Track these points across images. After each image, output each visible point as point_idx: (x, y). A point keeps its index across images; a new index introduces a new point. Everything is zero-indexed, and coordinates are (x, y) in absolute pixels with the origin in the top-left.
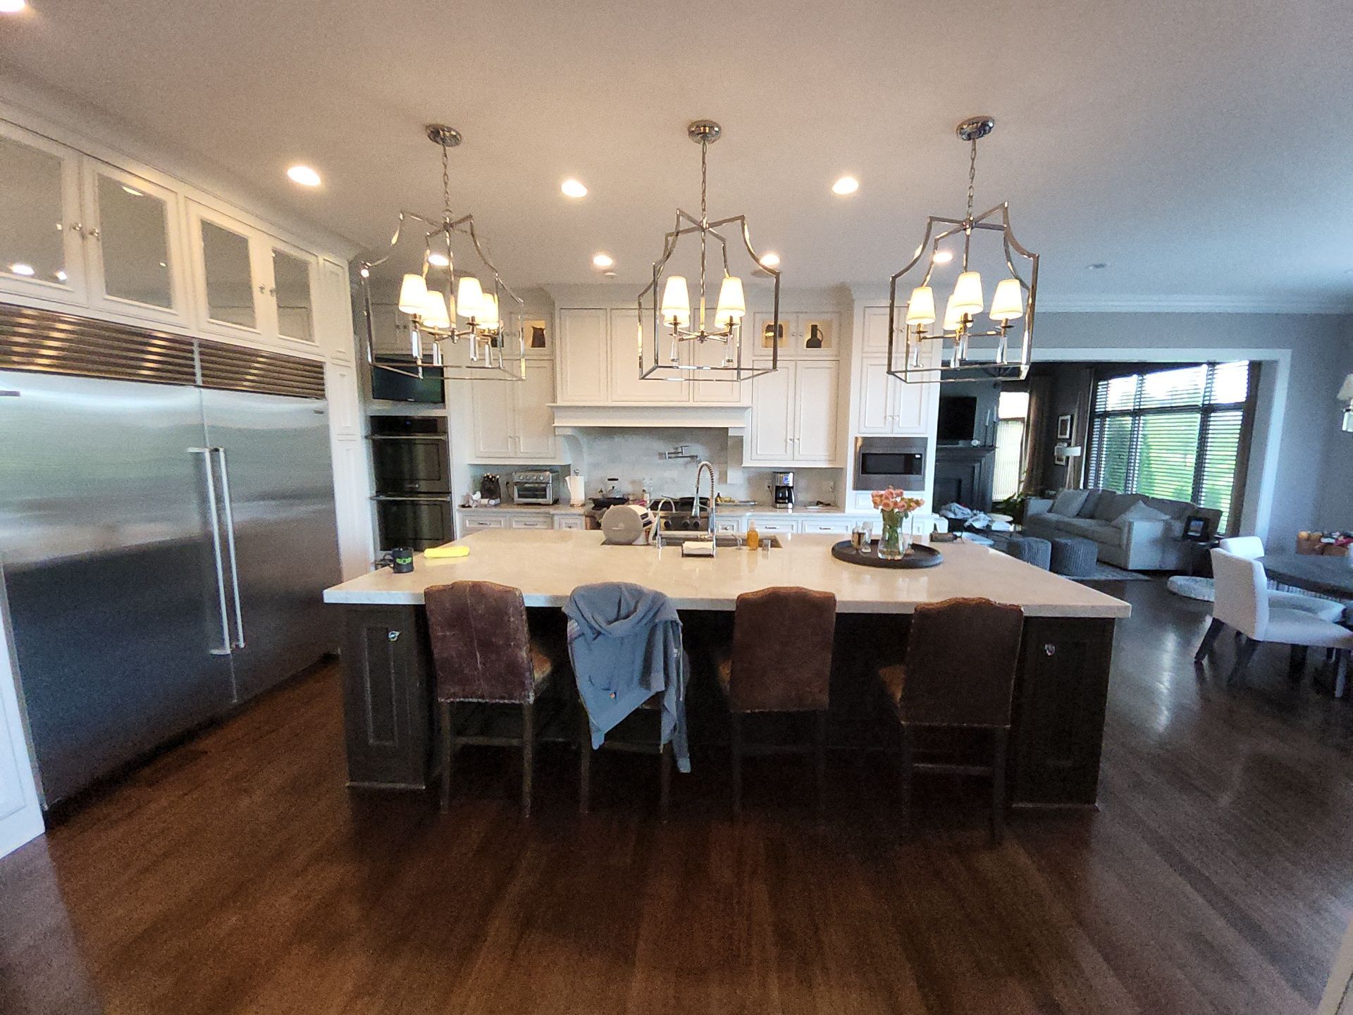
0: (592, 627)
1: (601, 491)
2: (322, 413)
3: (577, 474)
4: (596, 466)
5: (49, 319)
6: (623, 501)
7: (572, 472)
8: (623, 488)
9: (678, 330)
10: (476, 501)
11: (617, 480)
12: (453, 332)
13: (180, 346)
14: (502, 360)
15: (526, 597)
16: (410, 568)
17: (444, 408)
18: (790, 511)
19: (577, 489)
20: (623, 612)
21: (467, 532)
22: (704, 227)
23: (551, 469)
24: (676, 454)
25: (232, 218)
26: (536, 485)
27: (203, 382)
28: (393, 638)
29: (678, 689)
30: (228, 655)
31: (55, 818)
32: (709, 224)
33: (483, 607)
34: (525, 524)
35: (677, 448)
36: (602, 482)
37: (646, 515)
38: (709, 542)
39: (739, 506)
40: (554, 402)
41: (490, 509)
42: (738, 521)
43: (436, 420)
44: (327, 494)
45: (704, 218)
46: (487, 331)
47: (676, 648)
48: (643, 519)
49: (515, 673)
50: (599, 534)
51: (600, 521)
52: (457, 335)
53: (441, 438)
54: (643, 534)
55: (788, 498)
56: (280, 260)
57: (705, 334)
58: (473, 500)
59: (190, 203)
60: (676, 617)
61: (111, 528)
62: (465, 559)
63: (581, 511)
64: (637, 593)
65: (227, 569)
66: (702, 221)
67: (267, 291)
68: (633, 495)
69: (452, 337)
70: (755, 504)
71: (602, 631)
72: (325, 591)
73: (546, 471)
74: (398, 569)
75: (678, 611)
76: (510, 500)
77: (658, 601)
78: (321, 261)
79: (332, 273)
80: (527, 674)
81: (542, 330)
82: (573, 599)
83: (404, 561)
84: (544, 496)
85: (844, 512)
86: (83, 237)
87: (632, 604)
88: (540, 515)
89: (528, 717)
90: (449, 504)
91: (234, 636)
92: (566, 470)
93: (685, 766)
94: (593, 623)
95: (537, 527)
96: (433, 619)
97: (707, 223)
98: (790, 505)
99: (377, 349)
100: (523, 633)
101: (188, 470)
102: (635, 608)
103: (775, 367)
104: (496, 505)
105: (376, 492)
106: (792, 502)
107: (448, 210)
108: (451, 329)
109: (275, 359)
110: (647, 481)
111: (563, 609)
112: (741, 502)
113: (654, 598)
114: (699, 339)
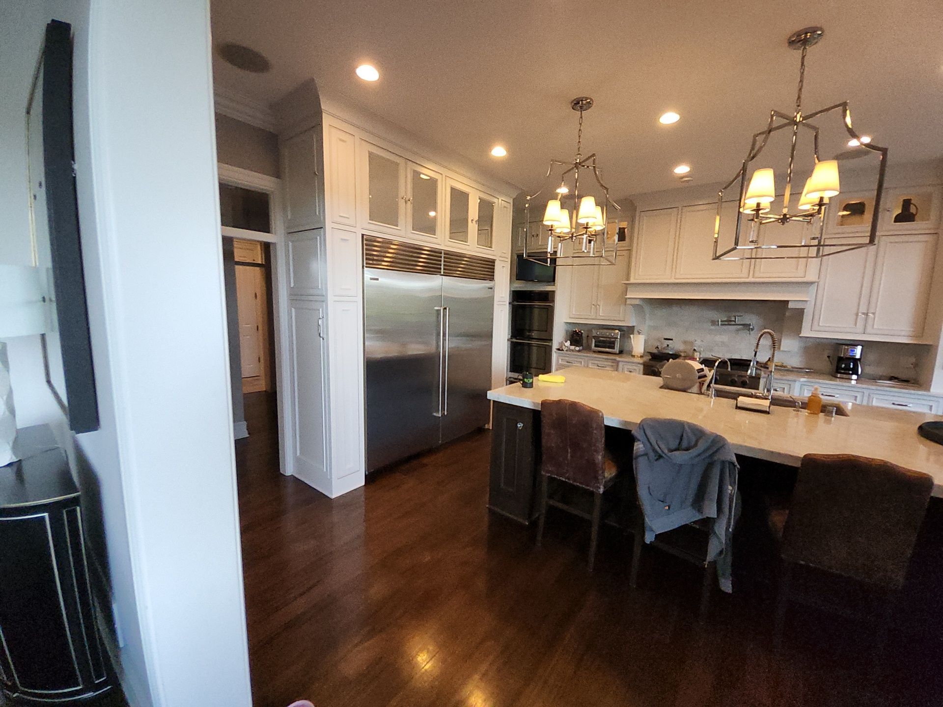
0: (654, 450)
1: (657, 347)
2: (491, 288)
3: (639, 333)
4: (655, 328)
5: (388, 243)
6: (675, 356)
7: (635, 331)
8: (677, 346)
9: (761, 215)
10: (567, 347)
11: (672, 340)
12: (572, 234)
13: (435, 254)
14: (605, 251)
15: (606, 418)
16: (531, 385)
17: (554, 285)
18: (853, 382)
19: (638, 344)
20: (685, 444)
21: (560, 367)
22: (798, 120)
23: (620, 328)
24: (728, 322)
25: (463, 184)
26: (608, 339)
27: (444, 272)
28: (520, 427)
29: (729, 519)
30: (440, 417)
31: (370, 478)
32: (803, 117)
33: (576, 419)
34: (598, 366)
35: (730, 317)
36: (659, 340)
37: (702, 370)
38: (765, 401)
39: (792, 371)
40: (628, 280)
41: (575, 353)
42: (790, 385)
43: (548, 293)
44: (489, 336)
45: (798, 113)
46: (594, 232)
47: (731, 485)
48: (698, 372)
49: (592, 471)
50: (659, 380)
51: (660, 370)
52: (575, 236)
53: (551, 304)
54: (697, 385)
55: (852, 370)
56: (482, 202)
57: (788, 216)
58: (565, 346)
59: (447, 178)
60: (734, 459)
61: (404, 345)
62: (562, 385)
63: (641, 361)
64: (699, 433)
65: (444, 372)
66: (796, 117)
67: (474, 222)
68: (685, 352)
69: (572, 237)
70: (810, 371)
71: (664, 455)
72: (488, 392)
73: (616, 330)
74: (525, 385)
75: (736, 455)
76: (588, 349)
77: (718, 443)
78: (500, 200)
79: (505, 207)
80: (600, 472)
81: (624, 229)
82: (642, 426)
83: (529, 381)
84: (613, 348)
85: (929, 390)
86: (406, 202)
87: (694, 439)
88: (609, 360)
89: (598, 502)
90: (551, 347)
91: (443, 409)
92: (630, 330)
93: (727, 586)
94: (656, 447)
95: (606, 369)
96: (546, 421)
97: (801, 117)
98: (854, 377)
99: (529, 250)
100: (601, 444)
101: (433, 318)
102: (696, 445)
103: (872, 241)
104: (579, 351)
105: (511, 336)
106: (857, 374)
107: (579, 154)
108: (572, 233)
109: (472, 258)
110: (698, 343)
111: (632, 432)
112: (793, 368)
113: (713, 440)
114: (780, 221)
